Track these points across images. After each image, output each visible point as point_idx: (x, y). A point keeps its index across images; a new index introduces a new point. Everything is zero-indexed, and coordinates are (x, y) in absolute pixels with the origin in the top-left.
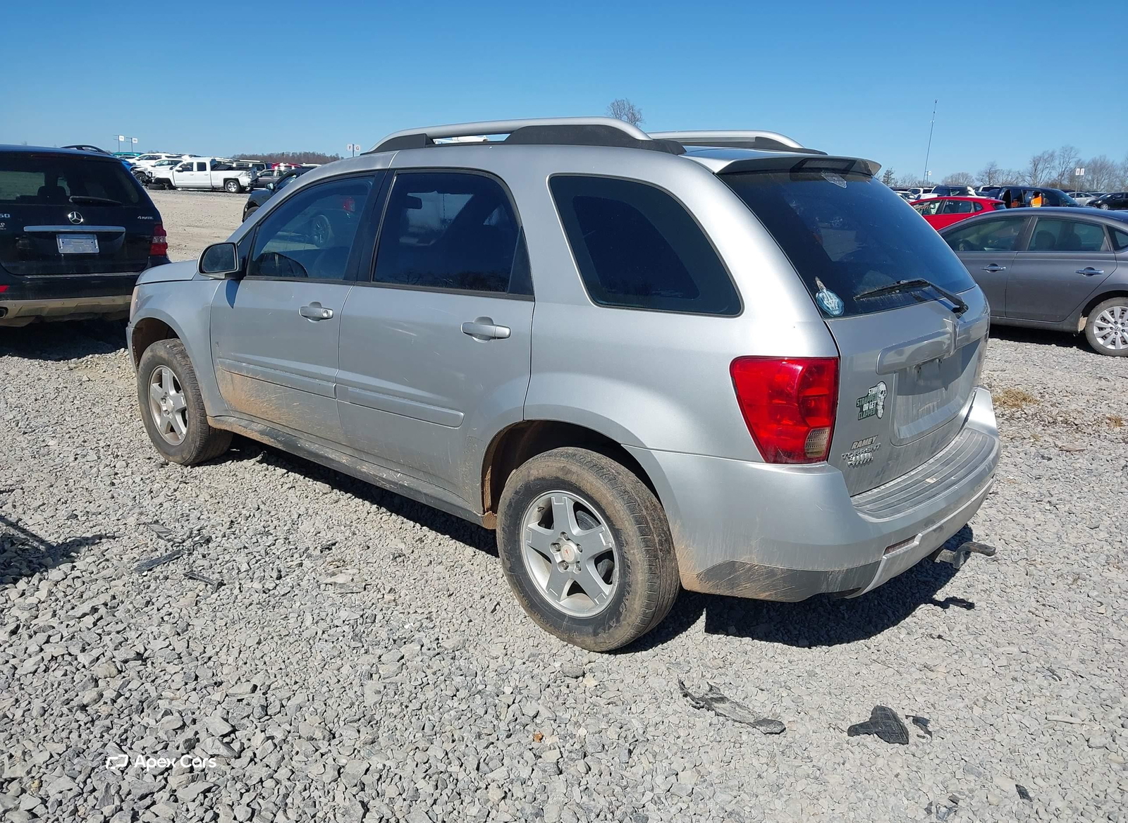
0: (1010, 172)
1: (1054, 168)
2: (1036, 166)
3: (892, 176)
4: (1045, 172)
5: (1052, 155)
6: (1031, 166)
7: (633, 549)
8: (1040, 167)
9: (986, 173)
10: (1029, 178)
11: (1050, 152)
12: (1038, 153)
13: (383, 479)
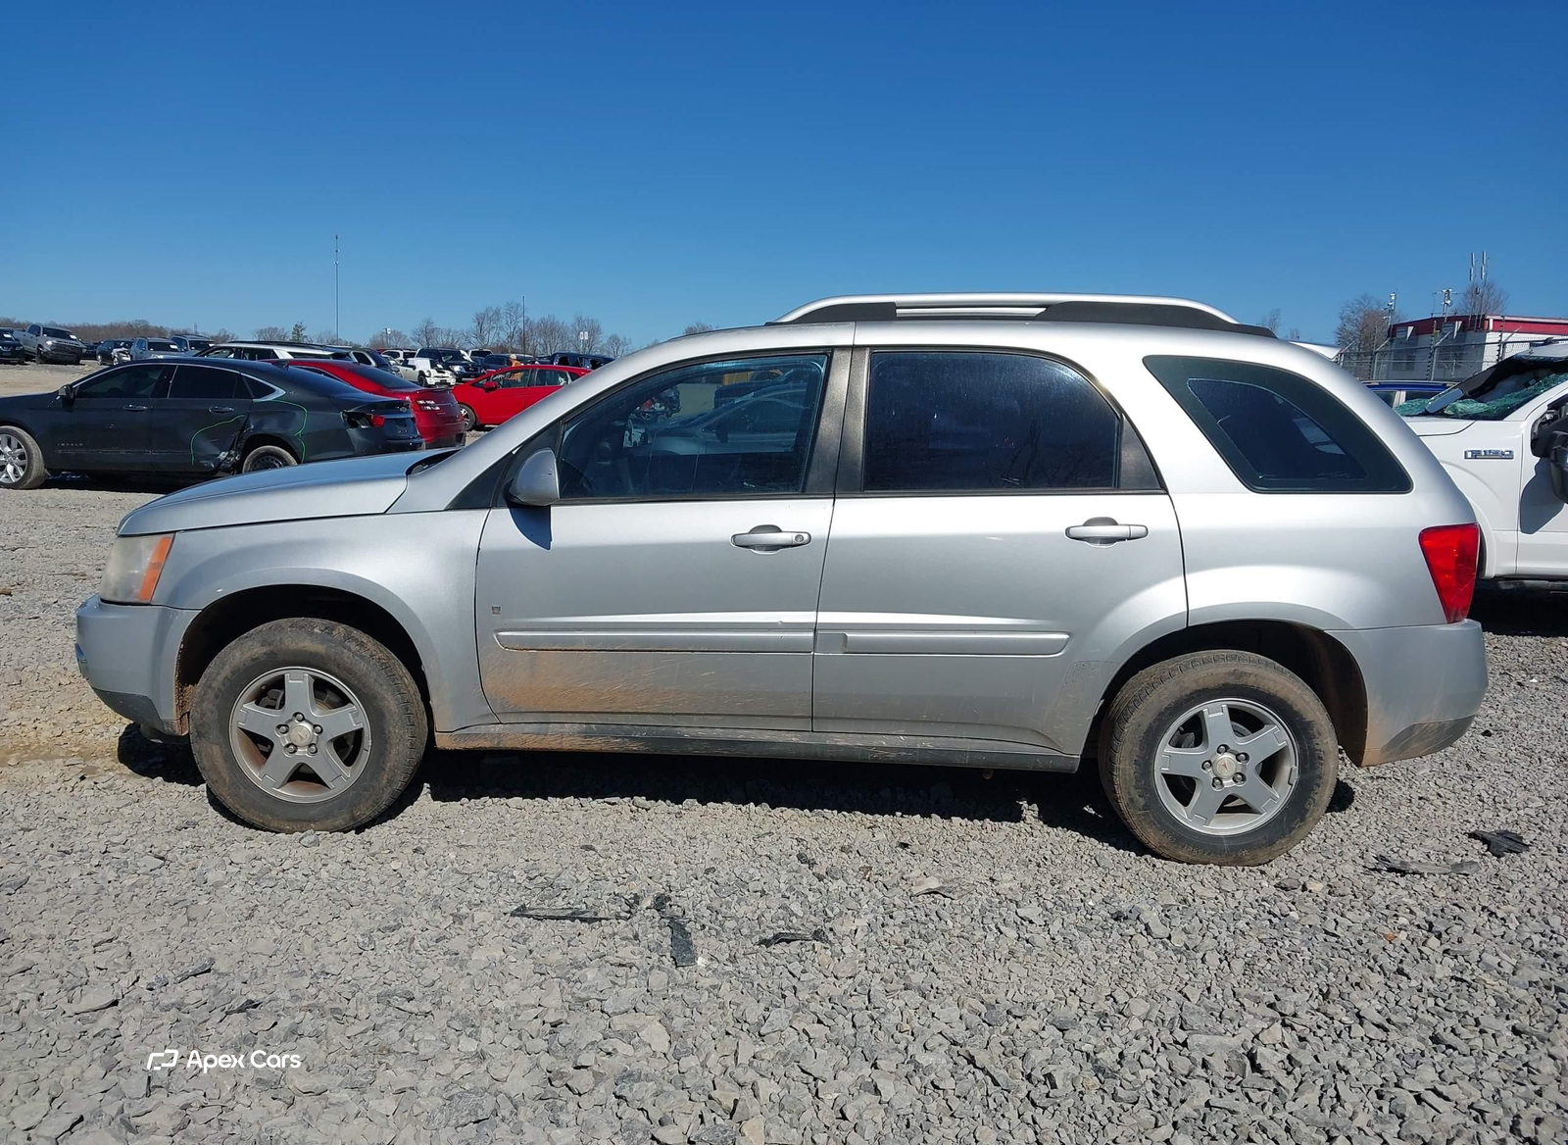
0: (449, 331)
1: (501, 328)
2: (480, 324)
3: (304, 333)
4: (492, 333)
5: (497, 313)
6: (476, 324)
7: (1326, 738)
8: (485, 326)
9: (422, 331)
10: (475, 340)
11: (494, 308)
12: (482, 310)
13: (884, 748)
